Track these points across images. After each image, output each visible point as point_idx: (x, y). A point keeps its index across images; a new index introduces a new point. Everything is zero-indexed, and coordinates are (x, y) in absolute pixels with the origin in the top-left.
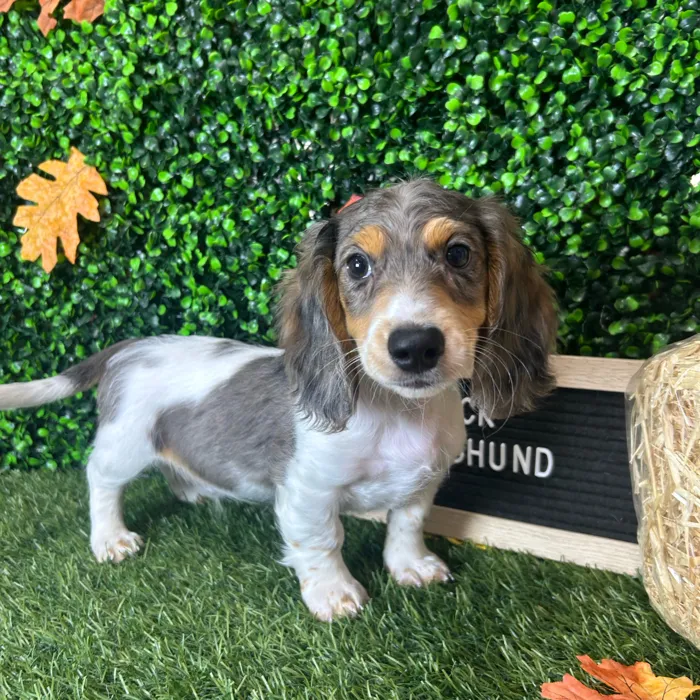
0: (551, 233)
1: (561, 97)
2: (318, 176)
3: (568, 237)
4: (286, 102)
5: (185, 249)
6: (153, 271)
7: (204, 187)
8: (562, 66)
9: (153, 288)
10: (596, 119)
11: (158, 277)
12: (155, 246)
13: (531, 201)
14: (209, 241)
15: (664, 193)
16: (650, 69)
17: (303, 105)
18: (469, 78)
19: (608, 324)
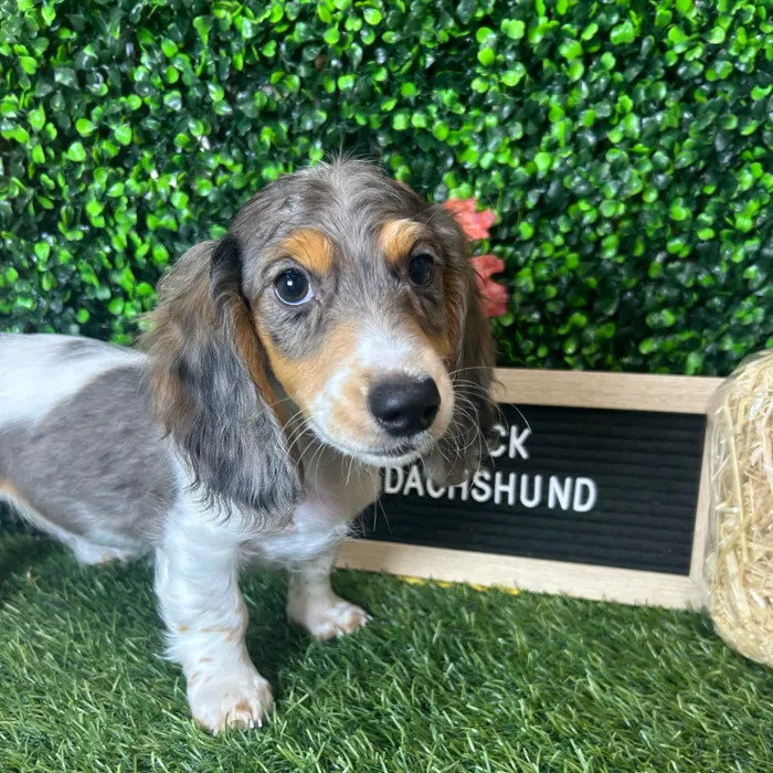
0: (587, 231)
1: (609, 60)
2: (303, 140)
3: (606, 236)
4: (265, 33)
5: (116, 233)
6: (71, 262)
7: (142, 147)
8: (615, 19)
9: (68, 286)
10: (648, 91)
11: (78, 271)
12: (71, 226)
13: (567, 190)
14: (151, 222)
15: (710, 190)
16: (710, 35)
17: (288, 38)
18: (505, 22)
19: (639, 341)
